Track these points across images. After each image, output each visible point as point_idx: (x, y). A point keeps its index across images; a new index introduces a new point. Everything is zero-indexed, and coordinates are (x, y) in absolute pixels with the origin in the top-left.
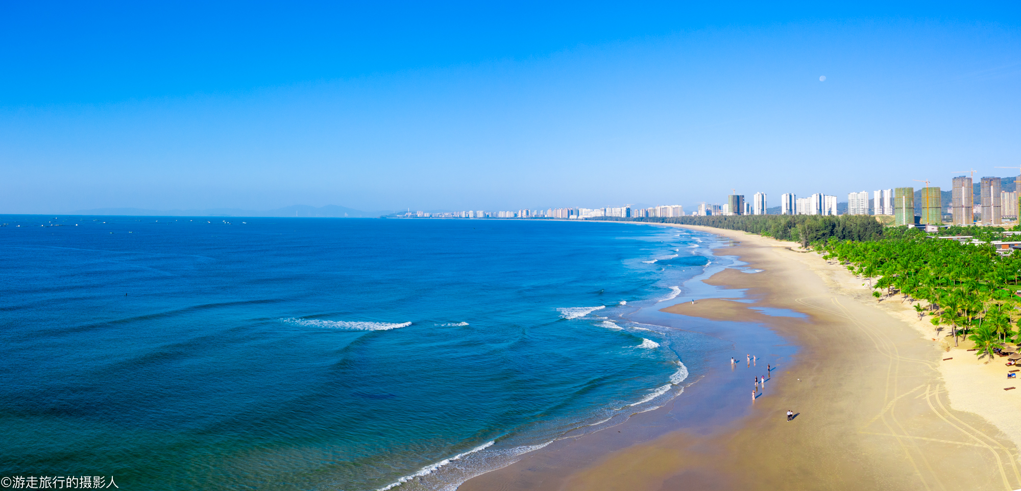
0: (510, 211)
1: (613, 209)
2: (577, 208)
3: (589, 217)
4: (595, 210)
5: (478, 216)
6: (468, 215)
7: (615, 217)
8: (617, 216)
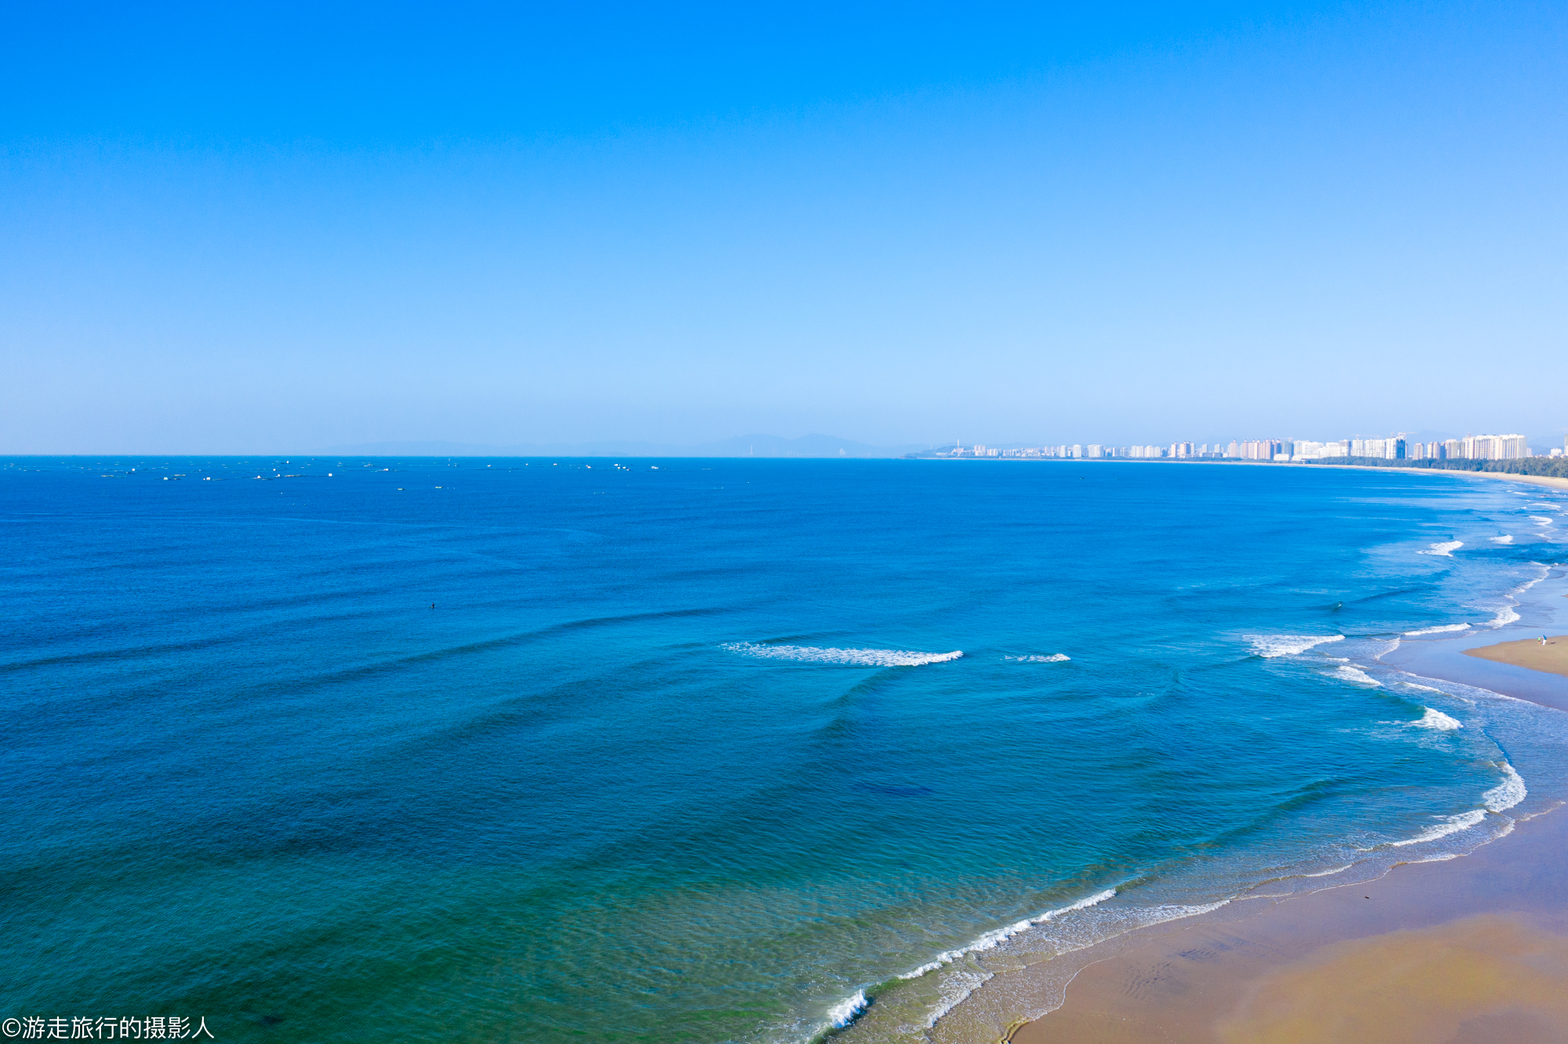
0: (1154, 446)
1: (1367, 442)
2: (1290, 440)
3: (1315, 457)
4: (1328, 444)
5: (1090, 455)
6: (1071, 453)
7: (1372, 458)
8: (1375, 456)
